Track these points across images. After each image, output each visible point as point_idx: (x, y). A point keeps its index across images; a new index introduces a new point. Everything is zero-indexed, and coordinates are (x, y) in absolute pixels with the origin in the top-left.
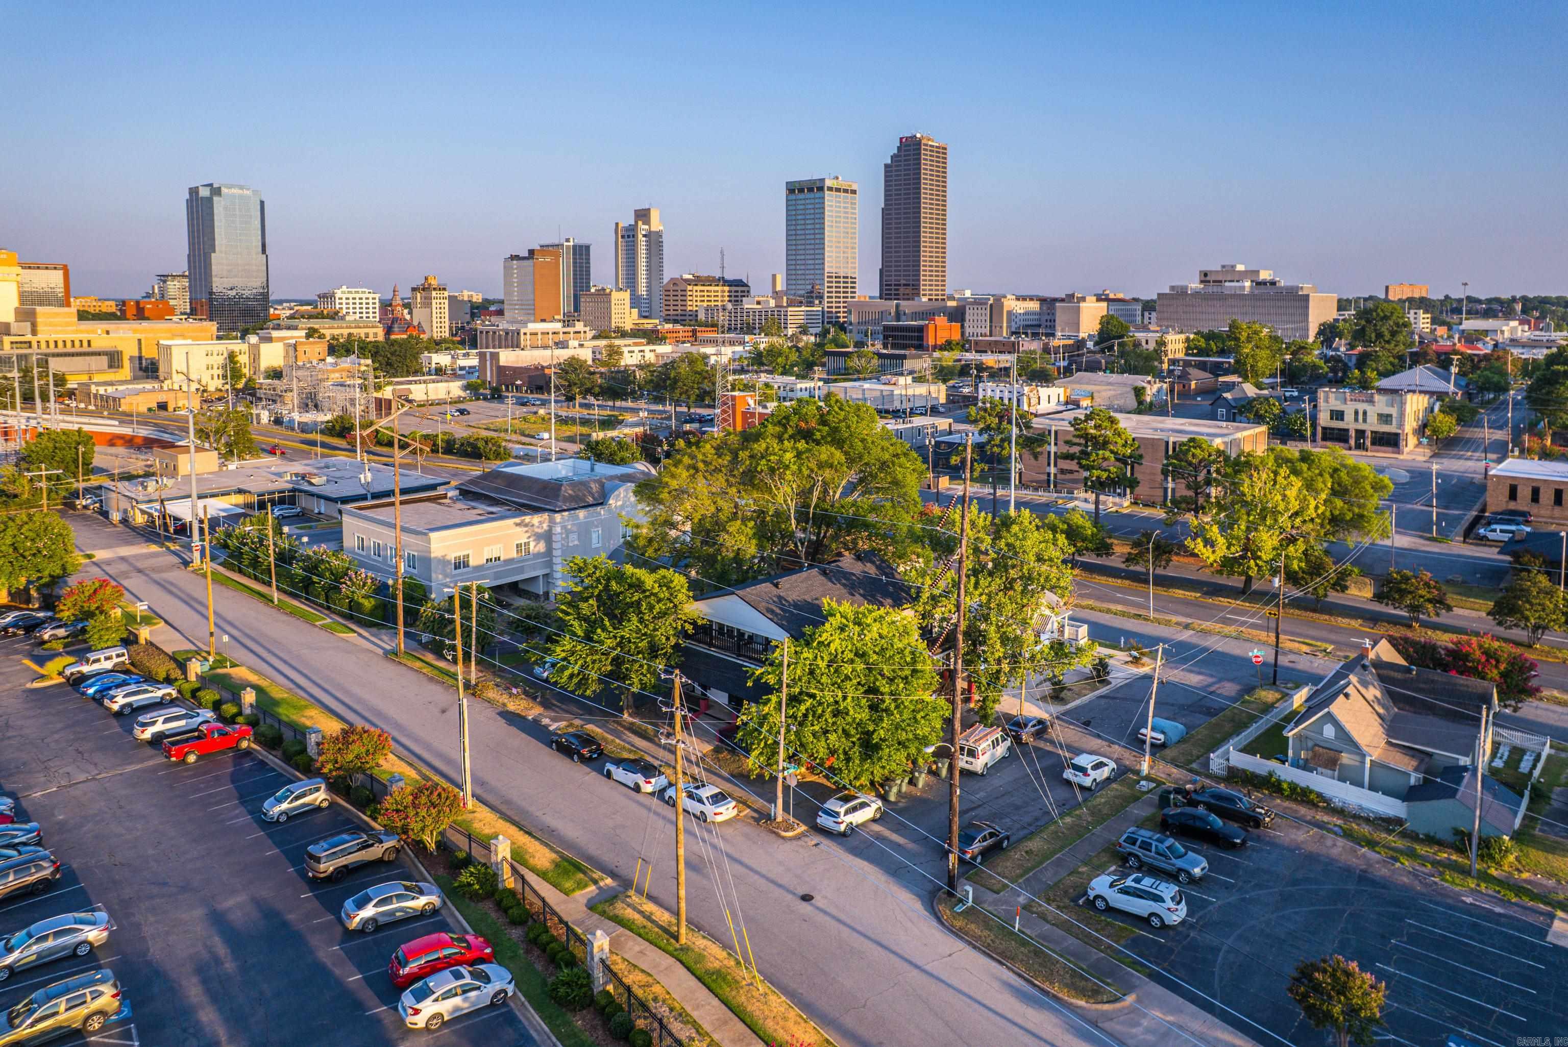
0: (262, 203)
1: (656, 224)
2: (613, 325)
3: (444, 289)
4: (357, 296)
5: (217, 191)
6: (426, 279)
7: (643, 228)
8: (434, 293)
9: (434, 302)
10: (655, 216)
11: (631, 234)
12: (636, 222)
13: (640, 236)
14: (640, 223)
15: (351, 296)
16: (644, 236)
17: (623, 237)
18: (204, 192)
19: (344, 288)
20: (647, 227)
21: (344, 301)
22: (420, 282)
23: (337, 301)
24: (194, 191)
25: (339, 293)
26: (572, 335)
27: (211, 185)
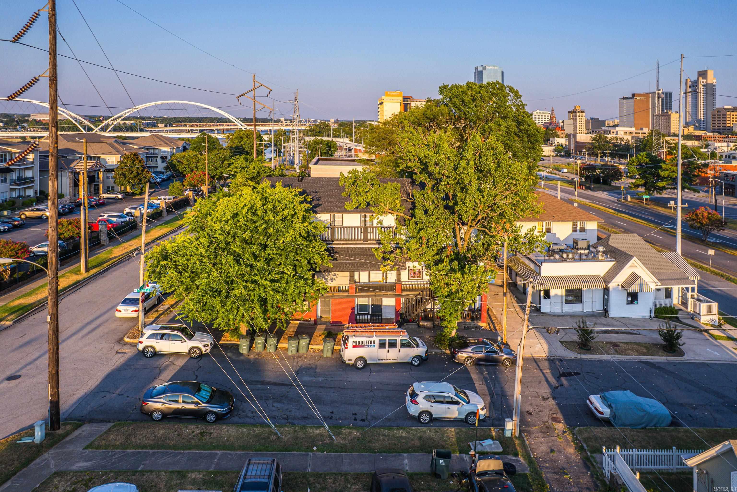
0: (503, 73)
1: (711, 79)
2: (672, 132)
3: (584, 112)
4: (543, 115)
5: (484, 68)
6: (575, 107)
7: (702, 81)
8: (578, 114)
9: (578, 118)
10: (710, 74)
11: (695, 85)
12: (698, 78)
13: (700, 86)
14: (700, 78)
15: (540, 115)
16: (703, 86)
17: (690, 87)
18: (480, 69)
19: (538, 111)
20: (705, 80)
21: (537, 117)
22: (572, 108)
23: (534, 117)
24: (476, 69)
25: (535, 113)
26: (640, 134)
27: (482, 66)
